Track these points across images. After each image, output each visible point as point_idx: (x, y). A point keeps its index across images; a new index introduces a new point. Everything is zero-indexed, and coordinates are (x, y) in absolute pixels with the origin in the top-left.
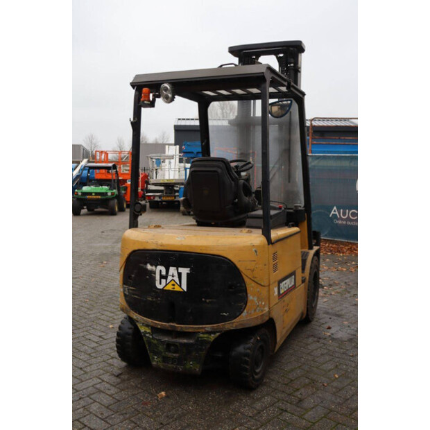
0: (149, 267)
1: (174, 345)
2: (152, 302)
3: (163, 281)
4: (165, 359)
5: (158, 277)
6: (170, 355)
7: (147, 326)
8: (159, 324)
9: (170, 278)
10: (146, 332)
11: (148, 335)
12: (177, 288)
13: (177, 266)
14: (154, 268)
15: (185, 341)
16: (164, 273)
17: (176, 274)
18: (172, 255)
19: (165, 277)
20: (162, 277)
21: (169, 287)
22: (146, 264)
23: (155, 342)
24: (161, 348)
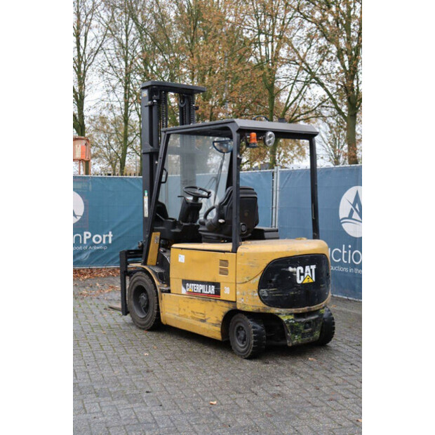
0: (291, 269)
1: (309, 322)
2: (294, 295)
3: (302, 277)
4: (303, 335)
5: (298, 275)
6: (307, 331)
7: (291, 314)
8: (301, 310)
9: (306, 274)
10: (289, 320)
11: (291, 321)
12: (311, 281)
13: (310, 265)
14: (295, 269)
15: (313, 318)
16: (302, 272)
17: (309, 271)
18: (307, 258)
19: (303, 274)
20: (301, 274)
21: (306, 281)
22: (288, 267)
23: (297, 324)
24: (301, 328)
